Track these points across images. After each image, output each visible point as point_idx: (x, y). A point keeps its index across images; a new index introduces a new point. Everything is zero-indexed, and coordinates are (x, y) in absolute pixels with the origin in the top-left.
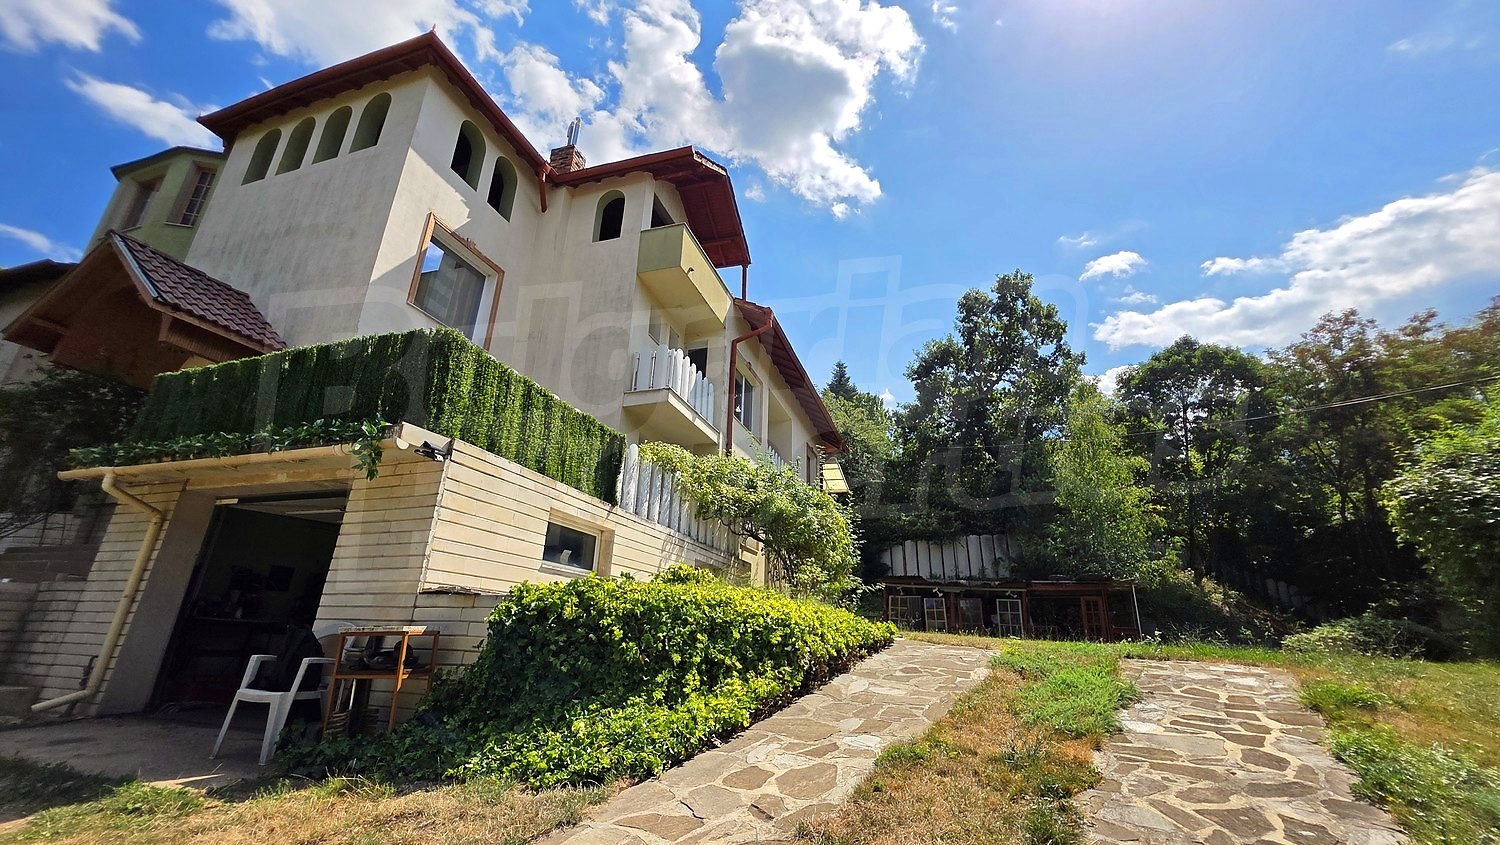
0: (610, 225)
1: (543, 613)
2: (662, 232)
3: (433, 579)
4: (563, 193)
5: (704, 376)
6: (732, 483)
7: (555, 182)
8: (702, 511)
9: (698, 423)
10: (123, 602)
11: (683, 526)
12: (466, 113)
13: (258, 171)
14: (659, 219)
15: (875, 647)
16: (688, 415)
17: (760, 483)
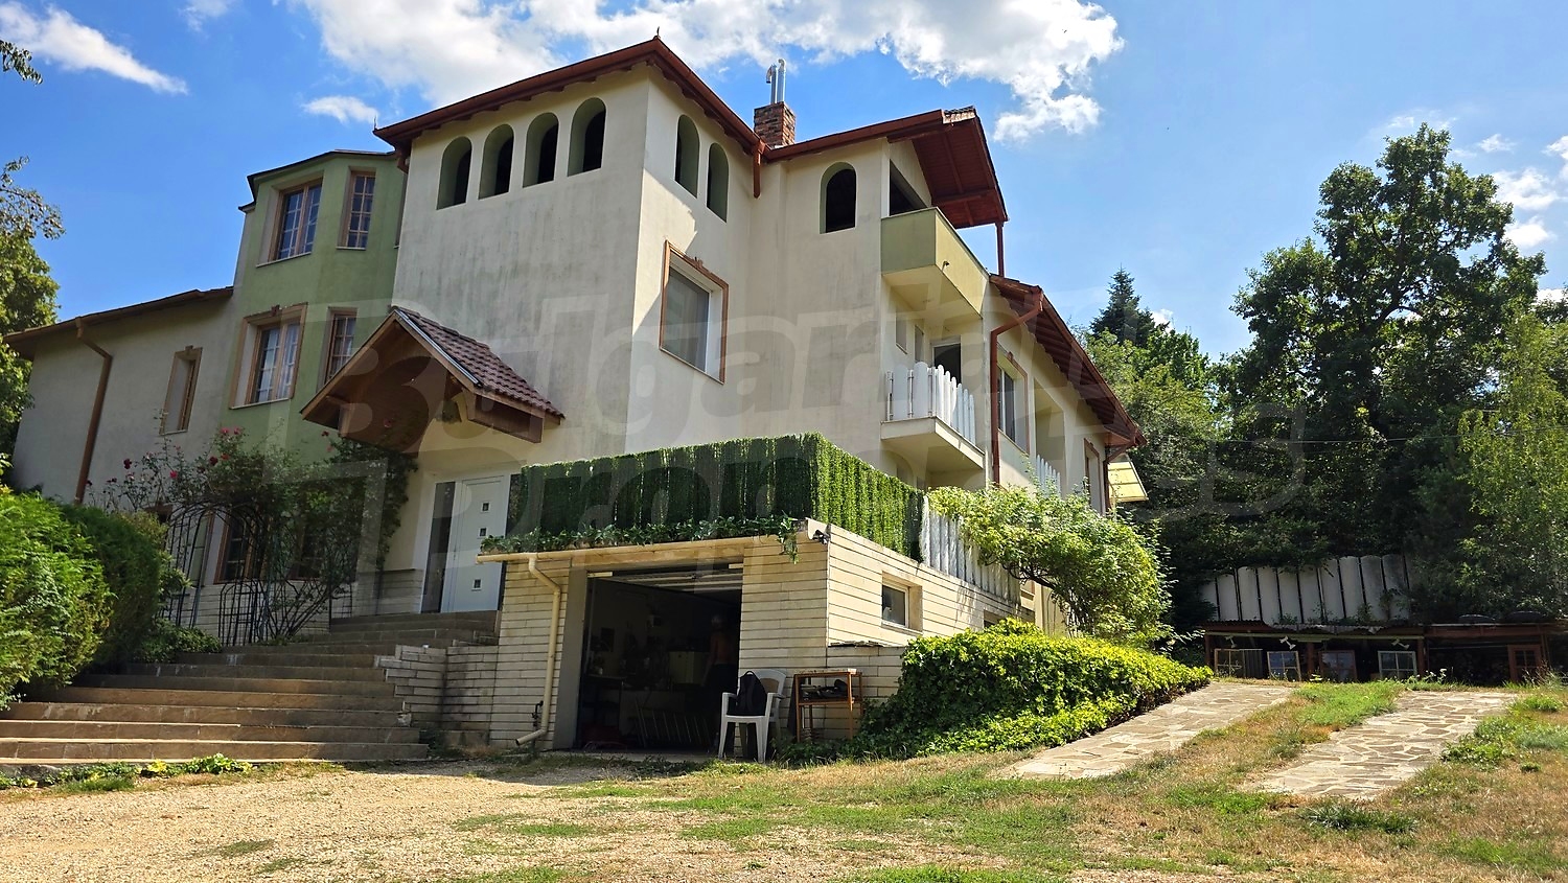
0: (839, 210)
1: (944, 658)
2: (907, 219)
3: (835, 635)
4: (776, 171)
5: (958, 382)
6: (1014, 522)
7: (770, 158)
8: (986, 556)
9: (965, 450)
10: (550, 660)
11: (969, 575)
12: (680, 105)
13: (454, 191)
14: (901, 200)
16: (954, 442)
17: (1047, 519)
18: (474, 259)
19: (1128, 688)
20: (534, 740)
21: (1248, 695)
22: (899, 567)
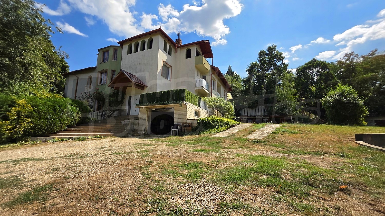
0: (188, 55)
1: (203, 121)
2: (199, 57)
3: (188, 118)
4: (179, 49)
5: (206, 81)
6: (214, 102)
7: (178, 47)
8: (210, 107)
9: (207, 91)
10: (146, 122)
11: (207, 109)
12: (165, 39)
13: (130, 52)
14: (198, 54)
15: (238, 124)
16: (205, 90)
17: (218, 101)
18: (133, 62)
19: (229, 125)
20: (145, 133)
21: (245, 125)
22: (197, 108)
